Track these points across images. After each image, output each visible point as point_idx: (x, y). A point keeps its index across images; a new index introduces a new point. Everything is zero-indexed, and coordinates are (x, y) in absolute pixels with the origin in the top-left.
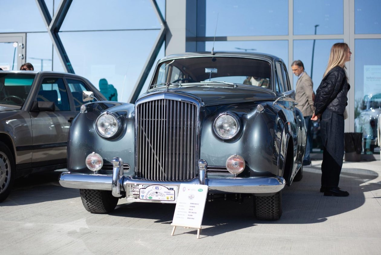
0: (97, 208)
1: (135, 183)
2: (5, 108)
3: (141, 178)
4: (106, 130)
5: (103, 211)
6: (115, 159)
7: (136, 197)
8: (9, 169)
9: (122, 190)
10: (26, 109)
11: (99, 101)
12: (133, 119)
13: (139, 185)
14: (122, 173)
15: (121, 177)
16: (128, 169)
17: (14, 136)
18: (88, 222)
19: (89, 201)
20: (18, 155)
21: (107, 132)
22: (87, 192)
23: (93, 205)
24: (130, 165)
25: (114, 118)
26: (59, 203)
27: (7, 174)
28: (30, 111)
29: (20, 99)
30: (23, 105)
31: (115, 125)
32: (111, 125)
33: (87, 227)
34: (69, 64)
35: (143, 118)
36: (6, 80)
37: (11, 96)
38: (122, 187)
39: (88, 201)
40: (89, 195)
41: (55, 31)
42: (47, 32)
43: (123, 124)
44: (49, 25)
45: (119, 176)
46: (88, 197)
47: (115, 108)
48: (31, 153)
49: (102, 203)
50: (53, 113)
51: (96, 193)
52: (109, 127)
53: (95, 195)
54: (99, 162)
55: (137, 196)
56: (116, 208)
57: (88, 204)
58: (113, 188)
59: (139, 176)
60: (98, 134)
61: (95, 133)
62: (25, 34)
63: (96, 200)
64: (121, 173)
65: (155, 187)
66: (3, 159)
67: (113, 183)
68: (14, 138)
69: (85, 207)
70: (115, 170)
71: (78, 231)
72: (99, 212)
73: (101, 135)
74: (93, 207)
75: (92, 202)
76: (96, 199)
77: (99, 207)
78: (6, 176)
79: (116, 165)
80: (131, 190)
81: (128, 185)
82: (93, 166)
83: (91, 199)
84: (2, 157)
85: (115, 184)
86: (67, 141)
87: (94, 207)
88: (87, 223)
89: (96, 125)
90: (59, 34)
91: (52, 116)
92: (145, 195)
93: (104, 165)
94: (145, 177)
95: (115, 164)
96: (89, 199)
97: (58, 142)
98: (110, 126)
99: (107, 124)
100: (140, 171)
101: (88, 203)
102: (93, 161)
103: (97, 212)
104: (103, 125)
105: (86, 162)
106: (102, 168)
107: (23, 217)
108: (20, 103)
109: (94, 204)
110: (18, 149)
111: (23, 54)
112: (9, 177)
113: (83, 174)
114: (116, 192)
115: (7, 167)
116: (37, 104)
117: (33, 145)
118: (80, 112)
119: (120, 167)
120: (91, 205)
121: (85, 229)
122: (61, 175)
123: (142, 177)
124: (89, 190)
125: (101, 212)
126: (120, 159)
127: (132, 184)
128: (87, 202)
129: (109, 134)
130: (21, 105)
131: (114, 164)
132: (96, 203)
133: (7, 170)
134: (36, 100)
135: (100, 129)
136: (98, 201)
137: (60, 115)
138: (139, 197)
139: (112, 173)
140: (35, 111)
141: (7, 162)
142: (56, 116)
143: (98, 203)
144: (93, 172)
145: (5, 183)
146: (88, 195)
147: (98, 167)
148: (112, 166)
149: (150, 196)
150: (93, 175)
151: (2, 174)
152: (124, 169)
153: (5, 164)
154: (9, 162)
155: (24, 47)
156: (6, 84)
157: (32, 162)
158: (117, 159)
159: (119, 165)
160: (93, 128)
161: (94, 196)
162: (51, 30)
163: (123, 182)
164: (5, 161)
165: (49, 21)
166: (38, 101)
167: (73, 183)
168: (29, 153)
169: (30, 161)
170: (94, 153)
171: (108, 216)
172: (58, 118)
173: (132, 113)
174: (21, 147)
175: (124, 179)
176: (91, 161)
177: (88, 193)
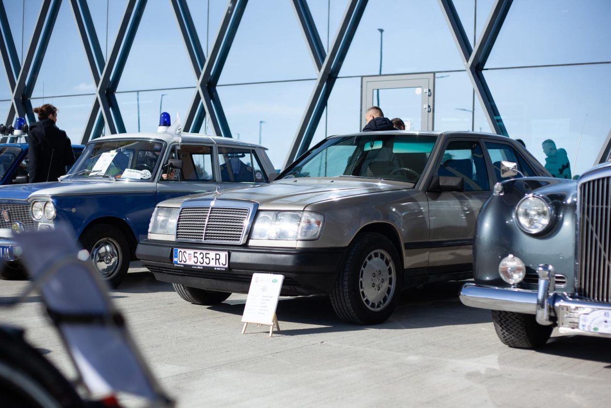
0: (517, 340)
1: (573, 306)
2: (390, 185)
3: (583, 297)
4: (531, 222)
5: (526, 346)
6: (542, 267)
7: (573, 327)
8: (393, 276)
9: (553, 314)
10: (420, 188)
11: (525, 177)
12: (573, 205)
13: (579, 309)
14: (553, 289)
15: (551, 294)
16: (564, 282)
17: (401, 228)
18: (501, 360)
19: (505, 328)
20: (408, 255)
21: (532, 225)
22: (502, 315)
23: (511, 335)
24: (567, 276)
25: (543, 203)
26: (465, 328)
27: (390, 283)
28: (428, 191)
29: (414, 172)
30: (417, 182)
31: (544, 213)
32: (539, 214)
33: (497, 367)
34: (498, 118)
35: (588, 203)
36: (396, 145)
37: (402, 169)
38: (552, 309)
39: (503, 329)
40: (506, 320)
41: (477, 70)
42: (465, 70)
43: (557, 213)
44: (467, 60)
45: (548, 293)
46: (503, 323)
47: (549, 188)
48: (427, 253)
49: (525, 333)
50: (462, 194)
51: (516, 317)
52: (536, 218)
53: (514, 320)
54: (518, 270)
55: (575, 325)
56: (549, 341)
57: (504, 333)
58: (538, 311)
59: (582, 295)
60: (519, 228)
61: (515, 225)
62: (432, 75)
63: (515, 328)
64: (551, 288)
65: (604, 313)
66: (385, 259)
67: (538, 304)
68: (402, 230)
69: (500, 337)
70: (542, 283)
71: (483, 372)
72: (520, 345)
73: (524, 230)
74: (511, 337)
75: (509, 330)
76: (515, 325)
77: (521, 339)
78: (389, 286)
79: (543, 276)
80: (566, 316)
81: (562, 307)
82: (509, 277)
83: (508, 325)
84: (384, 258)
85: (541, 305)
86: (472, 238)
87: (513, 339)
88: (499, 362)
89: (517, 215)
90: (483, 72)
91: (460, 198)
92: (587, 324)
93: (526, 276)
94: (589, 296)
95: (542, 274)
96: (505, 325)
97: (469, 238)
98: (537, 215)
99: (533, 213)
100: (583, 287)
101: (504, 331)
102: (510, 269)
103: (517, 346)
104: (526, 214)
105: (500, 270)
106: (524, 280)
107: (407, 346)
108: (413, 178)
109: (513, 334)
110: (408, 246)
111: (430, 105)
112: (393, 287)
113: (497, 288)
114: (542, 317)
115: (390, 273)
116: (438, 181)
117: (431, 240)
118: (494, 194)
119: (550, 280)
120: (507, 335)
121: (494, 370)
122: (463, 288)
123: (585, 295)
124: (505, 312)
125: (524, 346)
126: (550, 267)
127: (567, 306)
128: (501, 330)
129: (536, 227)
130: (415, 182)
131: (540, 275)
132: (516, 332)
133: (390, 276)
134: (437, 174)
135: (523, 221)
136: (519, 330)
137: (473, 196)
138: (577, 327)
139: (537, 288)
140: (435, 191)
141: (391, 264)
142: (466, 199)
143: (518, 332)
144: (510, 285)
145: (387, 295)
146: (504, 320)
147: (518, 277)
148: (537, 276)
149: (596, 326)
150: (509, 289)
151: (383, 282)
152: (557, 282)
153: (388, 268)
154: (394, 266)
155: (432, 93)
156: (395, 151)
157: (429, 266)
158: (545, 268)
159: (549, 275)
160: (512, 218)
161: (512, 322)
162: (471, 68)
163: (554, 302)
164: (387, 263)
165: (468, 54)
166: (439, 176)
167: (483, 301)
168: (425, 252)
169: (426, 265)
170: (511, 256)
171: (534, 353)
172: (470, 201)
173: (573, 196)
174: (412, 243)
175: (556, 298)
176: (507, 268)
177: (504, 316)
